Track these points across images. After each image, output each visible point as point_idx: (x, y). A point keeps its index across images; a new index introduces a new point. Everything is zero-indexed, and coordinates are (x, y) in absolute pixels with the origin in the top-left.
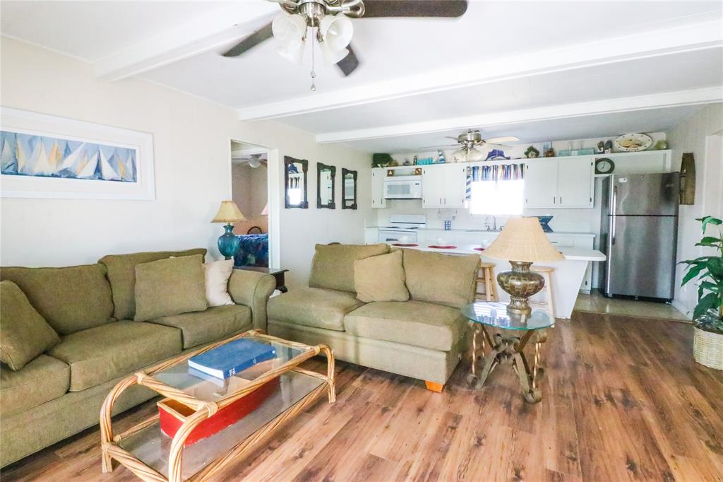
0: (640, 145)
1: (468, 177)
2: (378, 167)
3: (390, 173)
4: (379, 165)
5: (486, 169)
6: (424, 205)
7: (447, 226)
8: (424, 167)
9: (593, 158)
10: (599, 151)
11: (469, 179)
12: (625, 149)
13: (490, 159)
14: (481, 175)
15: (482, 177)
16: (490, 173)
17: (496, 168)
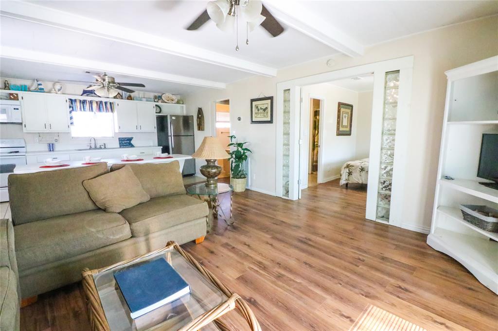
0: (173, 100)
1: (70, 107)
6: (25, 130)
7: (51, 148)
8: (21, 94)
9: (155, 104)
10: (155, 100)
13: (85, 95)
14: (79, 107)
15: (80, 108)
16: (87, 106)
17: (91, 102)
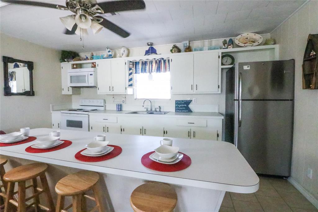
0: (254, 42)
1: (130, 69)
2: (65, 61)
3: (75, 66)
4: (66, 60)
5: (144, 63)
6: (99, 92)
8: (98, 61)
9: (220, 52)
10: (224, 47)
11: (131, 71)
12: (243, 45)
15: (142, 70)
16: (147, 67)
17: (151, 62)
